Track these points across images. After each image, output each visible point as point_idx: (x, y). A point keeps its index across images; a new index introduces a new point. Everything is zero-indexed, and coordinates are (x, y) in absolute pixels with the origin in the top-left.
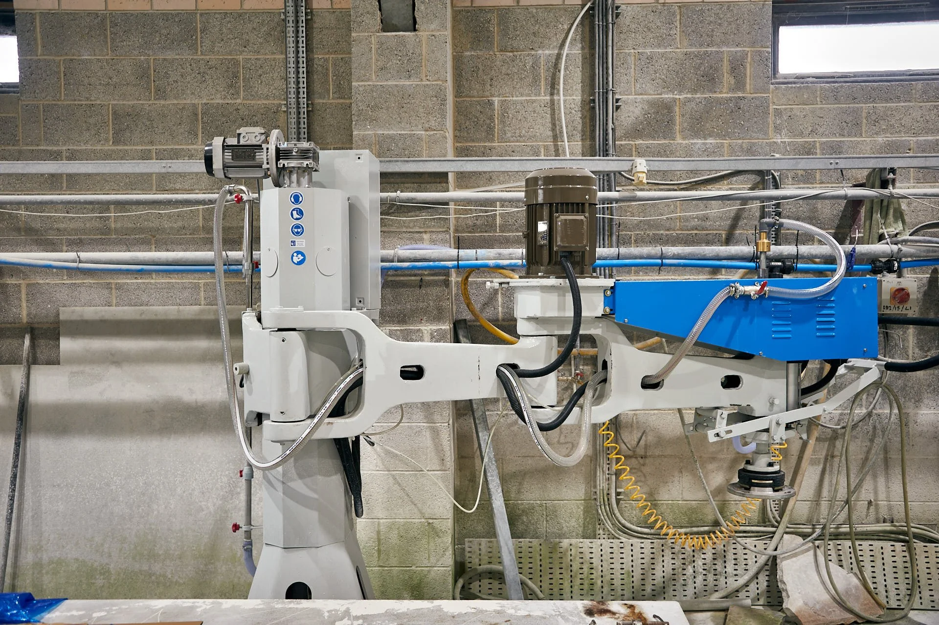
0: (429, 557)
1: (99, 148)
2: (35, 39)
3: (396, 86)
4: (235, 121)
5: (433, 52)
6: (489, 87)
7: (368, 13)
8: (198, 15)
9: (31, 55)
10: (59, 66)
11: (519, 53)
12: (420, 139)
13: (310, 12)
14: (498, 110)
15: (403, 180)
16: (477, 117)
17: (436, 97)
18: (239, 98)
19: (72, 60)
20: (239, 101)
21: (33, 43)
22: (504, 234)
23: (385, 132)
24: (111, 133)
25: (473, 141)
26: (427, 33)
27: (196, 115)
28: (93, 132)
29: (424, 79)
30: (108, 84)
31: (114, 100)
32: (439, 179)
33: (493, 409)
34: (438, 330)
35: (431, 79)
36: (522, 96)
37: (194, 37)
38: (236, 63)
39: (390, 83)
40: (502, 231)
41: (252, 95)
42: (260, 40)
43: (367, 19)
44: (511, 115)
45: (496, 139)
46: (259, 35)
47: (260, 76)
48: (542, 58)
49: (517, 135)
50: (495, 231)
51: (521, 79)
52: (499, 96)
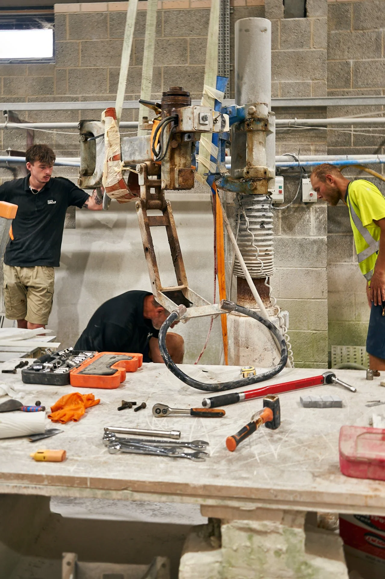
0: (313, 356)
1: (101, 95)
2: (65, 30)
3: (294, 52)
4: (184, 78)
5: (318, 30)
6: (347, 53)
7: (276, 6)
8: (163, 13)
9: (62, 40)
10: (78, 46)
11: (367, 31)
12: (308, 85)
13: (233, 8)
14: (353, 68)
15: (298, 111)
16: (339, 73)
17: (320, 59)
18: (187, 63)
19: (86, 42)
20: (187, 65)
21: (64, 32)
22: (356, 147)
23: (286, 82)
24: (108, 85)
25: (336, 88)
26: (314, 18)
27: (160, 74)
28: (98, 86)
29: (312, 47)
30: (107, 56)
31: (111, 66)
32: (322, 111)
33: (349, 261)
34: (320, 207)
35: (316, 47)
36: (369, 58)
37: (160, 26)
38: (185, 41)
39: (290, 50)
40: (355, 145)
41: (195, 61)
42: (201, 27)
43: (275, 10)
44: (361, 71)
45: (351, 86)
46: (201, 24)
47: (200, 49)
48: (382, 34)
49: (365, 83)
50: (351, 145)
51: (368, 47)
52: (353, 59)
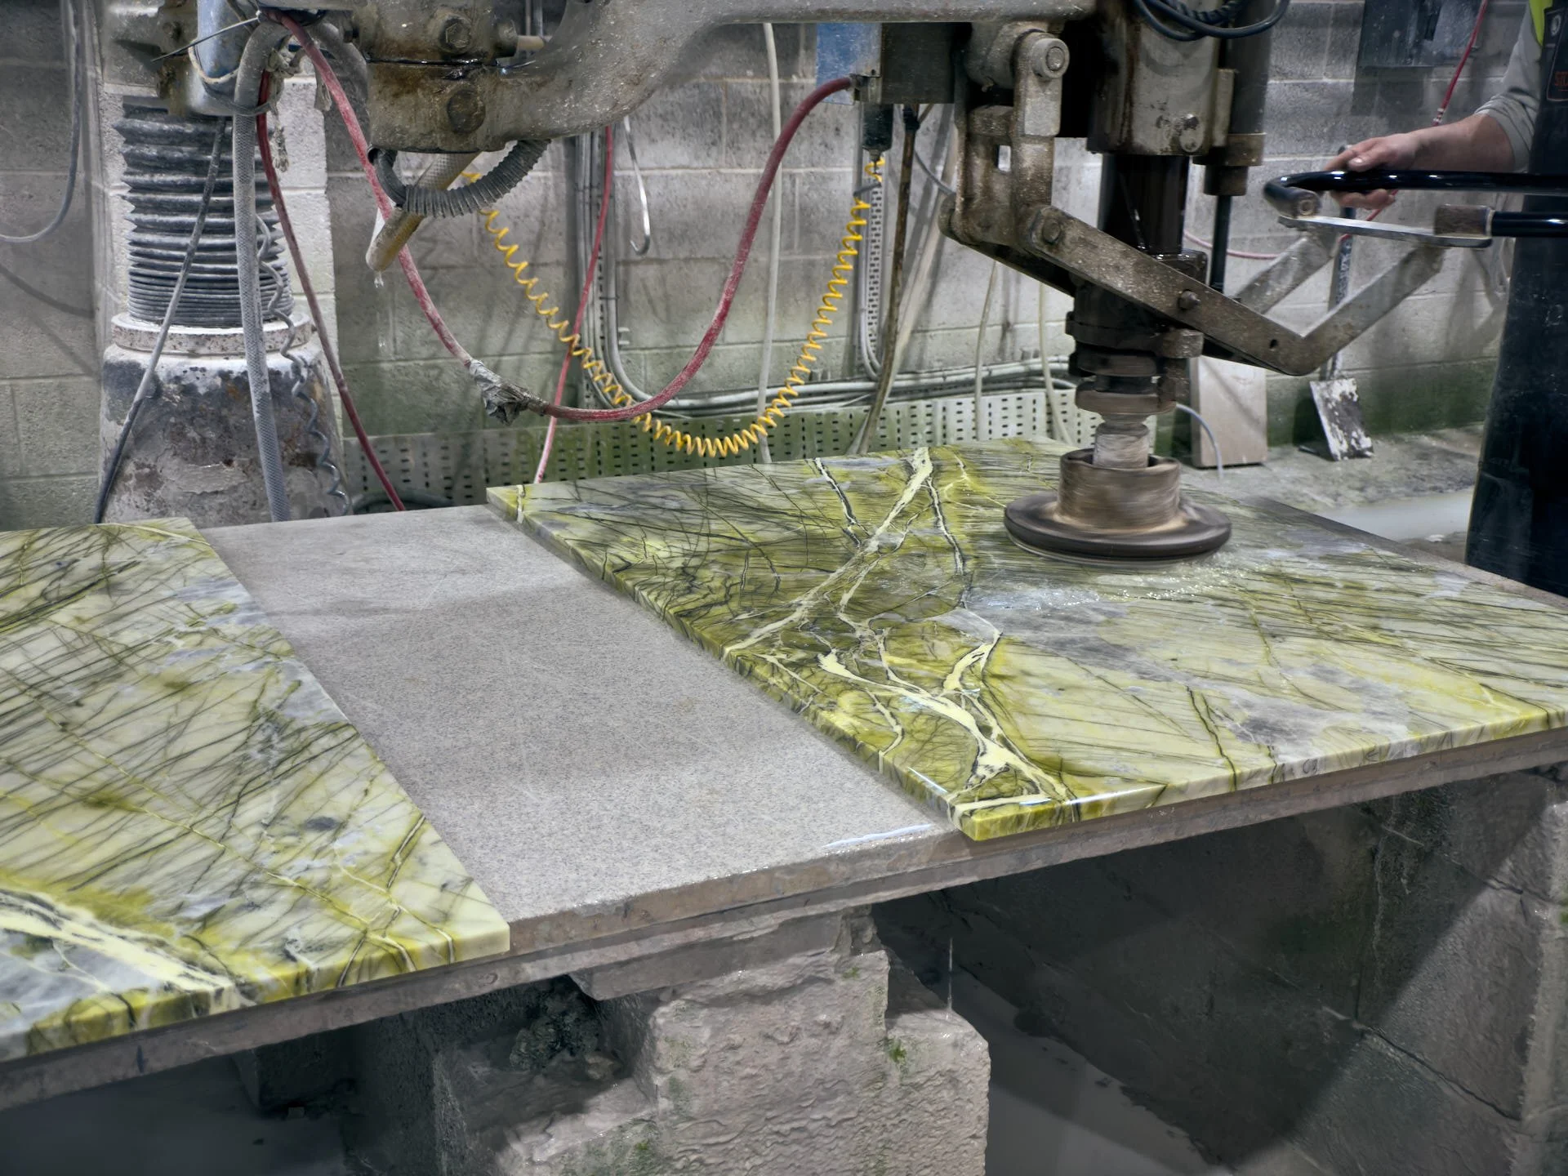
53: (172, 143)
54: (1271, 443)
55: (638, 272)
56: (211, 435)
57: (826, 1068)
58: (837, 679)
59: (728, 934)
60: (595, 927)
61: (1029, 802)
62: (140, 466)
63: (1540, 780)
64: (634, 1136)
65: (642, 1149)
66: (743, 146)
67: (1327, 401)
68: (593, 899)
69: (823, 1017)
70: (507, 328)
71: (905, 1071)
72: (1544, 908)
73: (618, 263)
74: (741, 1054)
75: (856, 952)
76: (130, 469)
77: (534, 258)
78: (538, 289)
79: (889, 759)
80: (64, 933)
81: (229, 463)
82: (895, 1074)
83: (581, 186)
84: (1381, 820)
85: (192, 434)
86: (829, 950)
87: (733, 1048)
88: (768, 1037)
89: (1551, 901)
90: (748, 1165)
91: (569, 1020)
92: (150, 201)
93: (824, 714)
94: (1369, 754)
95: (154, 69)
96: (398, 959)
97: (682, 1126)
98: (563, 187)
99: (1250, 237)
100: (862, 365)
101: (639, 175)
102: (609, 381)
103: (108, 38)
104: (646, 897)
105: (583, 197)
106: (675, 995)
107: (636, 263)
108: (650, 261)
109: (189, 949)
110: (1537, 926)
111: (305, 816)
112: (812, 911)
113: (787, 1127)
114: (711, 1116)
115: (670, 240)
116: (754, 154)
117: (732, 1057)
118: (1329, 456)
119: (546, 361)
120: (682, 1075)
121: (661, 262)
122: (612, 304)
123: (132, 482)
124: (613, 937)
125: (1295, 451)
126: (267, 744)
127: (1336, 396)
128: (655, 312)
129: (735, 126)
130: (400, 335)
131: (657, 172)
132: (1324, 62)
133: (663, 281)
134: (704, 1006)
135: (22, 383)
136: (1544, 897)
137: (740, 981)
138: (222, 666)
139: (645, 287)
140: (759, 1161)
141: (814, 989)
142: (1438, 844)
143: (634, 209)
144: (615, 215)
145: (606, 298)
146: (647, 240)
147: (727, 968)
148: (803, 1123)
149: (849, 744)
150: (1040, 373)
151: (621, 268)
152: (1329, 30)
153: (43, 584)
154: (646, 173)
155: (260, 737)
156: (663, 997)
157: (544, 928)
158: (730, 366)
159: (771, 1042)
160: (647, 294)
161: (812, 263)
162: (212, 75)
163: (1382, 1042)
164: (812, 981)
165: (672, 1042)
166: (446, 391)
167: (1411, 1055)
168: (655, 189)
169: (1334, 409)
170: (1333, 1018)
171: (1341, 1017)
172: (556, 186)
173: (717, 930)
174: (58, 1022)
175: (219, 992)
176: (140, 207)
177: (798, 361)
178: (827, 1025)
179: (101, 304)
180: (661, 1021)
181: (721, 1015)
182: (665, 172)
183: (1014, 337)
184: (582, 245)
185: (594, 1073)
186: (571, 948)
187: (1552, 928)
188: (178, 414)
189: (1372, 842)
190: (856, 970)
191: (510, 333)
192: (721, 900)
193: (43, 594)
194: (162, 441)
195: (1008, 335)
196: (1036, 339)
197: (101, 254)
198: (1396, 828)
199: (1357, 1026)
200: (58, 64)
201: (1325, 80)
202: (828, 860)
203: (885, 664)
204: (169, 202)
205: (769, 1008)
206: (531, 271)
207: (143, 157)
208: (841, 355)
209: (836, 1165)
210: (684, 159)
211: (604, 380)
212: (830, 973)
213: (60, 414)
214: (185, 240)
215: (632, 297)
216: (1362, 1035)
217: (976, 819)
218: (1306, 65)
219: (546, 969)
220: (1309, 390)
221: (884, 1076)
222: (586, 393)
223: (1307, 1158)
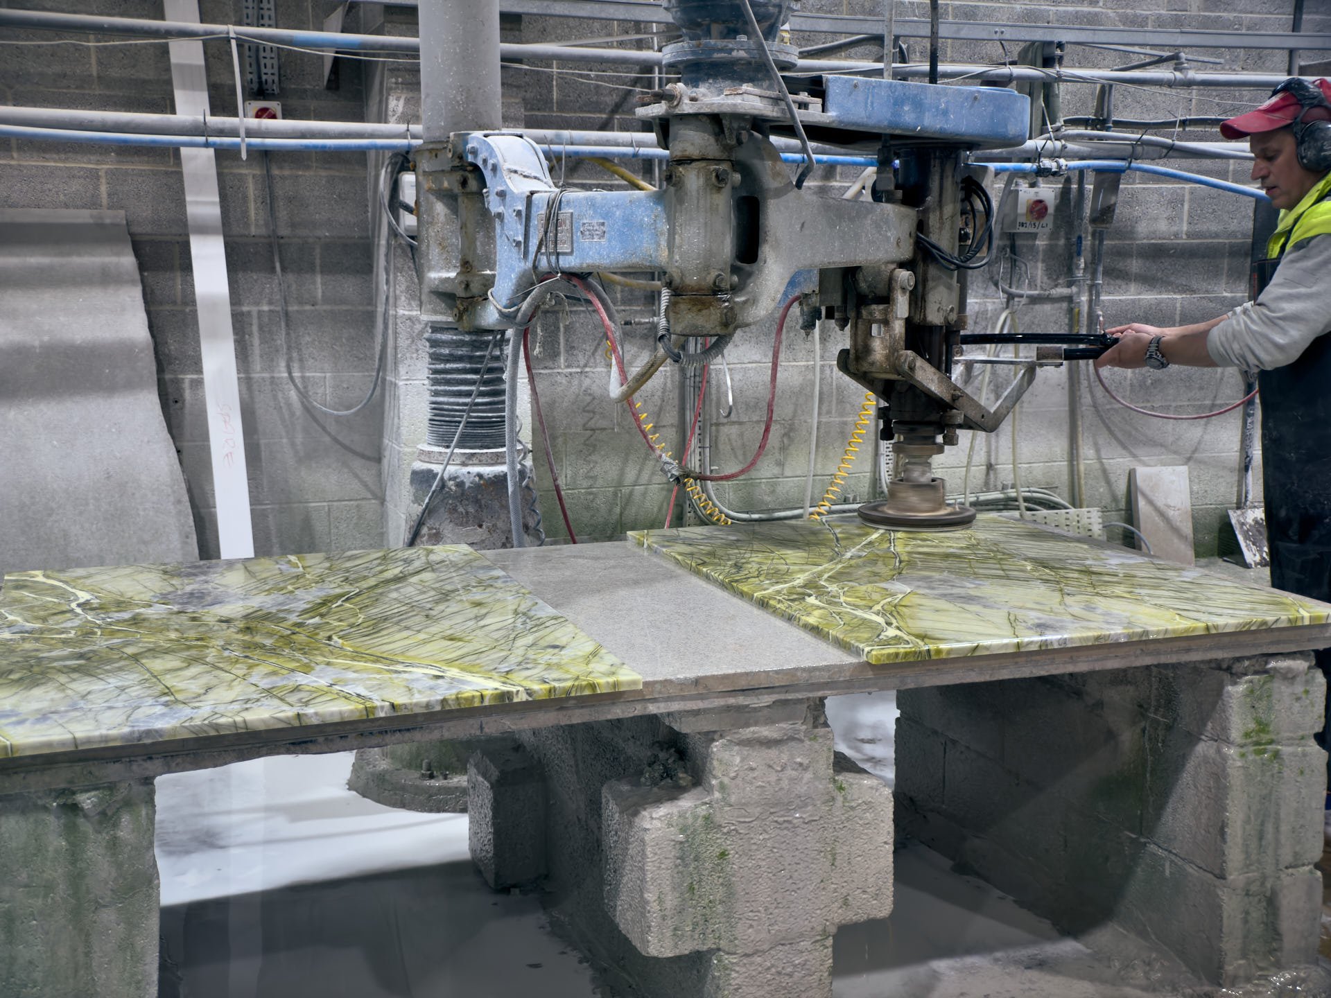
22: (563, 115)
40: (560, 109)
53: (458, 347)
54: (1198, 555)
55: (725, 430)
56: (471, 510)
57: (802, 789)
58: (812, 605)
59: (747, 703)
60: (681, 690)
61: (902, 649)
62: (430, 529)
63: (1221, 672)
64: (702, 811)
65: (707, 818)
66: (797, 347)
67: (1243, 524)
68: (681, 676)
69: (799, 760)
70: (638, 467)
71: (845, 799)
72: (1229, 748)
73: (711, 425)
74: (756, 774)
75: (815, 727)
76: (425, 530)
77: (657, 423)
78: (659, 441)
79: (834, 633)
80: (448, 674)
81: (480, 526)
82: (840, 799)
83: (688, 376)
84: (1147, 710)
85: (461, 509)
86: (800, 722)
87: (752, 769)
88: (770, 766)
89: (1232, 743)
90: (761, 837)
91: (670, 761)
92: (443, 379)
93: (803, 618)
94: (1098, 638)
95: (451, 307)
96: (593, 686)
97: (727, 809)
98: (677, 377)
99: (1174, 404)
100: (882, 492)
101: (726, 367)
102: (702, 500)
103: (426, 290)
104: (706, 678)
105: (689, 382)
106: (722, 736)
107: (723, 424)
108: (734, 423)
109: (503, 679)
110: (1224, 758)
111: (546, 644)
112: (790, 696)
113: (782, 819)
114: (742, 806)
115: (747, 409)
116: (804, 352)
117: (752, 775)
118: (1246, 566)
119: (662, 489)
120: (726, 780)
121: (740, 423)
122: (707, 450)
123: (425, 539)
124: (691, 695)
125: (1220, 561)
126: (524, 623)
127: (1250, 520)
128: (736, 457)
129: (792, 335)
130: (569, 472)
131: (739, 366)
132: (1224, 281)
133: (741, 435)
134: (738, 744)
135: (335, 504)
136: (1228, 742)
137: (754, 733)
138: (497, 597)
139: (729, 440)
140: (767, 837)
141: (793, 744)
142: (1175, 719)
143: (723, 389)
144: (710, 393)
145: (703, 447)
146: (731, 408)
147: (747, 725)
148: (790, 818)
149: (815, 630)
150: (1016, 500)
151: (714, 428)
152: (1226, 261)
153: (400, 569)
154: (732, 366)
155: (520, 620)
156: (716, 737)
157: (658, 687)
158: (787, 493)
159: (770, 770)
160: (731, 445)
161: (845, 423)
162: (505, 307)
163: (1156, 848)
164: (792, 739)
165: (720, 761)
166: (597, 509)
167: (1170, 852)
168: (737, 377)
169: (1248, 530)
170: (1131, 838)
171: (1134, 836)
172: (672, 376)
173: (741, 700)
174: (454, 697)
175: (518, 691)
176: (436, 382)
177: (832, 484)
178: (801, 764)
179: (387, 453)
180: (715, 750)
181: (746, 750)
182: (744, 366)
183: (995, 473)
184: (688, 413)
185: (682, 783)
186: (669, 699)
187: (1234, 760)
188: (455, 498)
189: (1143, 724)
190: (815, 737)
191: (640, 471)
192: (743, 684)
193: (401, 572)
194: (443, 513)
195: (992, 473)
196: (1012, 476)
197: (390, 422)
198: (1155, 713)
199: (1143, 840)
200: (369, 308)
201: (1225, 294)
202: (796, 669)
203: (842, 600)
204: (454, 379)
205: (770, 751)
206: (656, 428)
207: (441, 355)
208: (867, 485)
209: (809, 846)
210: (757, 357)
211: (700, 499)
212: (801, 735)
213: (356, 524)
214: (467, 400)
215: (721, 447)
216: (1145, 844)
217: (874, 653)
218: (1209, 284)
219: (658, 708)
220: (1228, 516)
221: (833, 799)
222: (689, 510)
223: (1121, 930)
